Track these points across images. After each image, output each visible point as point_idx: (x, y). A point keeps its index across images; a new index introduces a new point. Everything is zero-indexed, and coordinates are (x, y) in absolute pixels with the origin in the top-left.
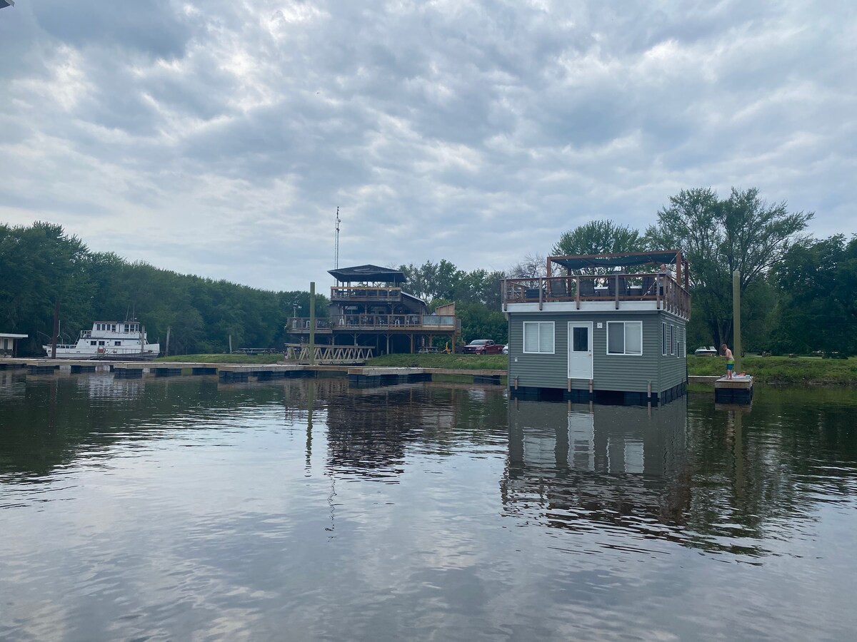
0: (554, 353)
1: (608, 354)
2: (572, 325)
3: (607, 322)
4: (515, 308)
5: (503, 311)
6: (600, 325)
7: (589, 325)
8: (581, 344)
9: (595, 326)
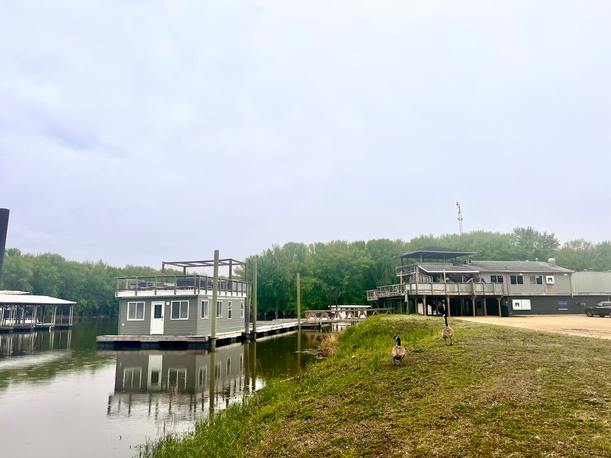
0: (143, 320)
1: (171, 319)
2: (154, 304)
3: (172, 301)
4: (121, 294)
5: (116, 296)
6: (168, 303)
7: (162, 303)
8: (158, 315)
9: (166, 303)
